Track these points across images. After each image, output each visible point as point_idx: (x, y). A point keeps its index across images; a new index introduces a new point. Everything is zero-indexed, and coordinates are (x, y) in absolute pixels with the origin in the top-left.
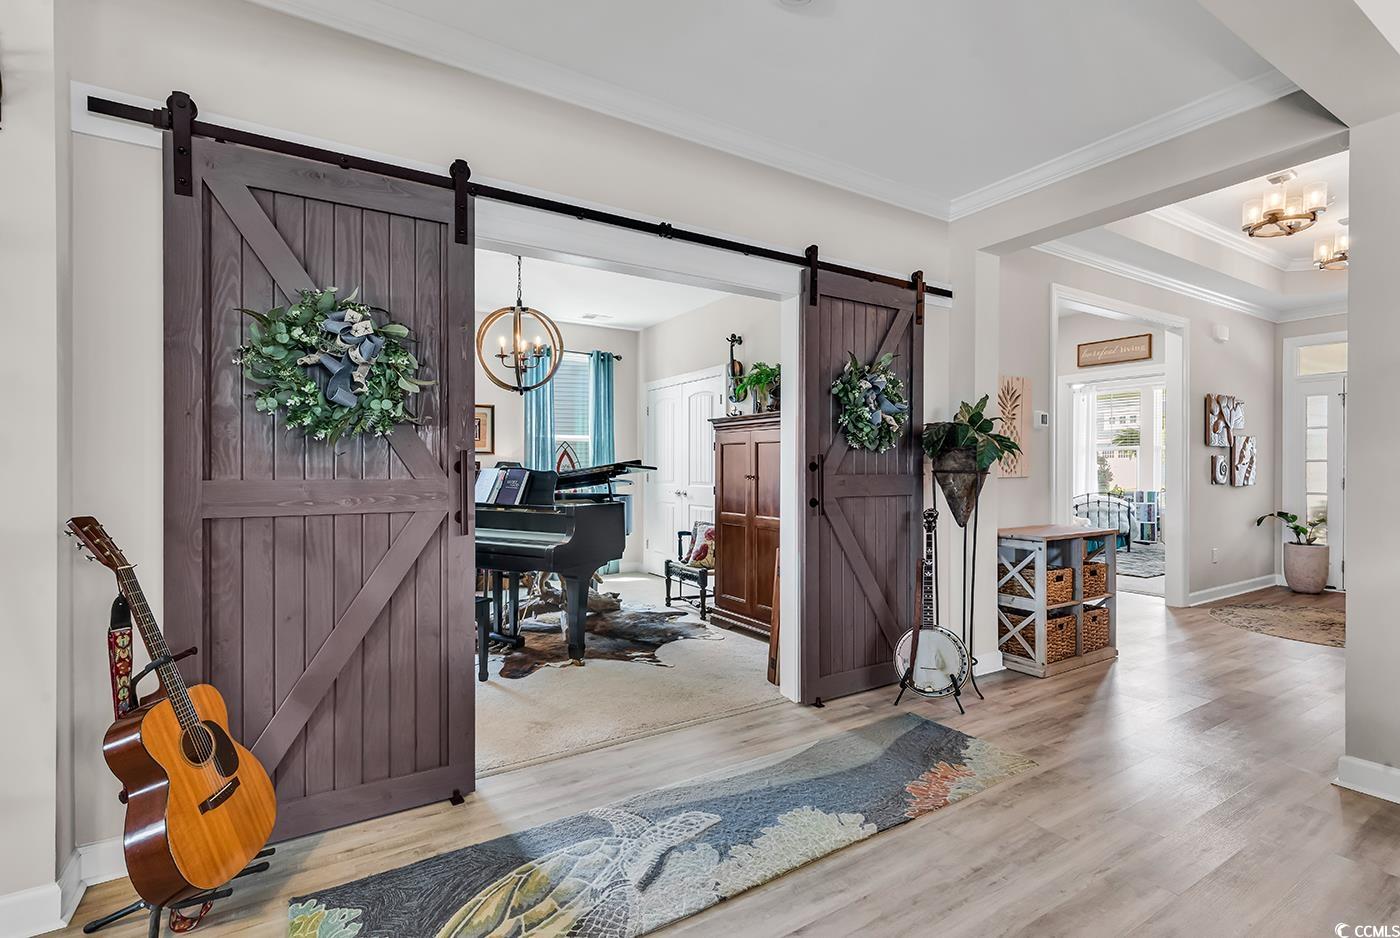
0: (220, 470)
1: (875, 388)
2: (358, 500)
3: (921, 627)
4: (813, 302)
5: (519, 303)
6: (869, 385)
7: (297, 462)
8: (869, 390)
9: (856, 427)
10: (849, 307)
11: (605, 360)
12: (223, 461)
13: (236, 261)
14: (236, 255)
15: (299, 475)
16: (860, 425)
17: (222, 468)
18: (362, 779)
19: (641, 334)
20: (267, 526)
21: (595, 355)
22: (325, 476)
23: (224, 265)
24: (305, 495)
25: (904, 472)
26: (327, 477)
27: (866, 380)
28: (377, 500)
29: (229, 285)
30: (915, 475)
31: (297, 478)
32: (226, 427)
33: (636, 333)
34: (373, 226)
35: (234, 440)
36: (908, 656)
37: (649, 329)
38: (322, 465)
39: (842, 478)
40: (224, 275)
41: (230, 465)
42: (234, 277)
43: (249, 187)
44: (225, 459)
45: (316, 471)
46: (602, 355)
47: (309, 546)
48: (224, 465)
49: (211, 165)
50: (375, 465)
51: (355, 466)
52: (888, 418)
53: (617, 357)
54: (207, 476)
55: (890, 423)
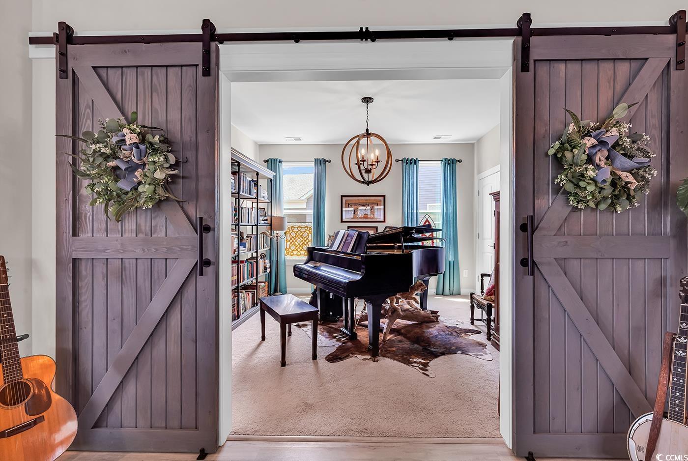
0: (83, 231)
1: (602, 143)
2: (146, 250)
3: (665, 415)
4: (525, 68)
5: (367, 130)
6: (593, 141)
7: (118, 226)
8: (594, 147)
9: (577, 186)
10: (574, 67)
11: (450, 164)
12: (84, 226)
13: (89, 111)
14: (90, 109)
15: (119, 234)
16: (582, 184)
17: (84, 230)
18: (151, 426)
19: (476, 145)
20: (104, 264)
21: (444, 161)
22: (132, 234)
23: (84, 114)
24: (119, 246)
25: (656, 234)
26: (133, 235)
27: (590, 136)
28: (157, 250)
29: (87, 125)
30: (674, 236)
31: (118, 236)
32: (85, 207)
33: (473, 144)
34: (157, 75)
35: (89, 214)
36: (644, 444)
37: (479, 140)
38: (130, 228)
39: (563, 239)
40: (84, 120)
41: (87, 228)
42: (88, 121)
43: (92, 67)
44: (85, 225)
45: (127, 231)
46: (449, 160)
47: (124, 277)
48: (85, 229)
49: (75, 59)
50: (158, 228)
51: (147, 229)
52: (624, 175)
53: (459, 161)
54: (75, 234)
55: (627, 180)
